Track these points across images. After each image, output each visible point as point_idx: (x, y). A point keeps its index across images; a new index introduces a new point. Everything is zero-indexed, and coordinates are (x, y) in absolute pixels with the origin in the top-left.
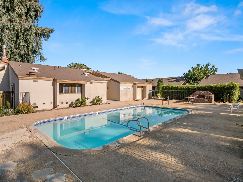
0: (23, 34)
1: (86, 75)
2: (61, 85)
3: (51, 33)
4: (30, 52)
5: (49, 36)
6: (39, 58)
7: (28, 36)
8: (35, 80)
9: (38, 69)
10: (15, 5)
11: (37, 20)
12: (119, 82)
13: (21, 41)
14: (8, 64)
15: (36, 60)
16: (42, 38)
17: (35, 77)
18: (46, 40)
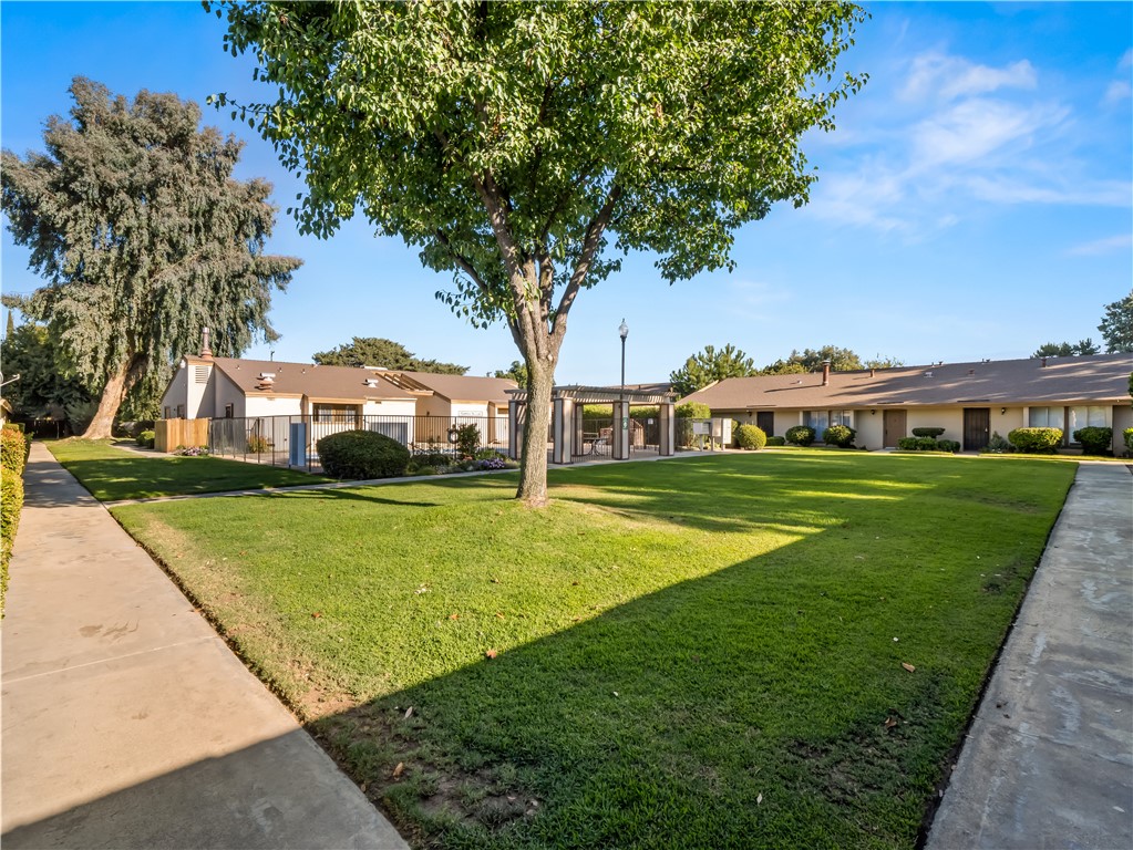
0: (229, 284)
1: (372, 386)
2: (316, 406)
3: (296, 271)
4: (239, 320)
5: (290, 276)
6: (261, 333)
7: (239, 290)
8: (271, 399)
9: (273, 375)
10: (214, 220)
11: (261, 243)
12: (449, 400)
13: (224, 299)
14: (214, 365)
15: (253, 340)
16: (272, 283)
17: (271, 393)
18: (281, 288)
